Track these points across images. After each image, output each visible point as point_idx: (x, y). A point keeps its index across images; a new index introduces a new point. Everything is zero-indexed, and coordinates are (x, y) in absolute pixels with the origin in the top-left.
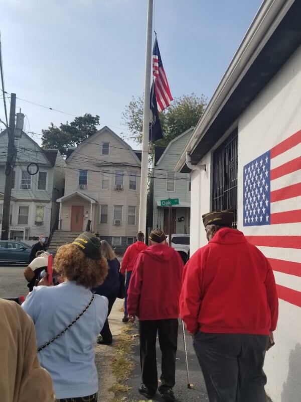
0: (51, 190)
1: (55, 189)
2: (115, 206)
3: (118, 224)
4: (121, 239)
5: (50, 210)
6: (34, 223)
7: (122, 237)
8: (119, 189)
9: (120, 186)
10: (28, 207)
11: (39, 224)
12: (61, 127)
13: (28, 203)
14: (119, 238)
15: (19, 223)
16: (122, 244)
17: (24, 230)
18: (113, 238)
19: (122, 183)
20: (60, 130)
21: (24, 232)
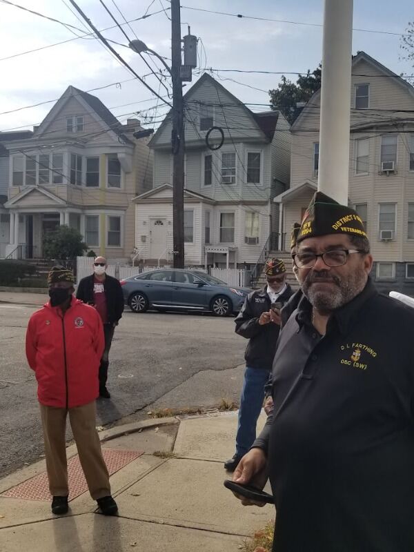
0: (269, 184)
1: (275, 181)
2: (382, 204)
3: (387, 238)
4: (394, 266)
5: (269, 217)
6: (243, 239)
7: (396, 262)
8: (388, 171)
9: (390, 166)
10: (233, 214)
11: (252, 241)
12: (298, 82)
13: (233, 208)
14: (389, 264)
15: (221, 241)
16: (396, 276)
17: (227, 252)
18: (378, 265)
19: (395, 160)
20: (298, 86)
21: (228, 255)
